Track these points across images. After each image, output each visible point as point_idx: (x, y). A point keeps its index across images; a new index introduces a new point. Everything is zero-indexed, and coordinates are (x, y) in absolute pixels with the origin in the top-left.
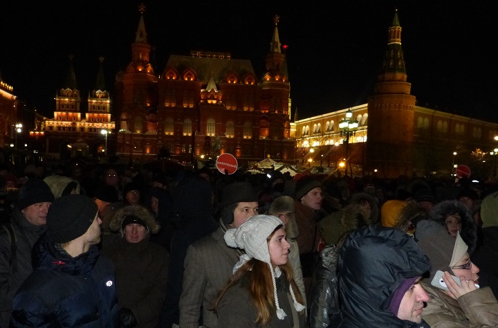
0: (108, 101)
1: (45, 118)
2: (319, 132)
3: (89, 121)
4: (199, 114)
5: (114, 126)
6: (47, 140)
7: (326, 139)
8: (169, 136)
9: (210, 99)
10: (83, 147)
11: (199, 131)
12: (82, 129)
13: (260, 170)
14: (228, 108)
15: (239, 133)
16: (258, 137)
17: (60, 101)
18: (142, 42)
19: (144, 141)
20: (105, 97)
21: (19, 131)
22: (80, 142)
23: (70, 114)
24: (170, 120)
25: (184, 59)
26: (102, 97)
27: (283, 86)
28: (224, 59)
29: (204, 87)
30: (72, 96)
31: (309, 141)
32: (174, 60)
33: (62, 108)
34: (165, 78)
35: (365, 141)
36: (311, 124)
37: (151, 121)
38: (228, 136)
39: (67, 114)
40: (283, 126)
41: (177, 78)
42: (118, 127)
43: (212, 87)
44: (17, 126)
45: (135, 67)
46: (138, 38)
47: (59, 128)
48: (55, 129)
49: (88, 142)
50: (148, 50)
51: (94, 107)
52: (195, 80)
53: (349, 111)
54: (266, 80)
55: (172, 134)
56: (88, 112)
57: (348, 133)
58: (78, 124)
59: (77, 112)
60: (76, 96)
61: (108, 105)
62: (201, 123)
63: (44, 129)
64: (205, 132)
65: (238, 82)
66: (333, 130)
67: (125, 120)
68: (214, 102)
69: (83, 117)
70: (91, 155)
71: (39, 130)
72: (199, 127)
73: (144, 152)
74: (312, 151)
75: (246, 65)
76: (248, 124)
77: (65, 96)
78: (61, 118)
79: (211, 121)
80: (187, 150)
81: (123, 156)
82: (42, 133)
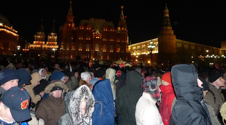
0: (56, 37)
1: (29, 44)
2: (140, 49)
3: (48, 45)
4: (92, 43)
5: (58, 47)
6: (30, 52)
7: (142, 52)
8: (80, 51)
9: (97, 36)
10: (44, 55)
11: (92, 49)
12: (45, 48)
13: (117, 64)
14: (104, 40)
15: (108, 49)
16: (116, 51)
17: (36, 37)
18: (71, 15)
19: (70, 53)
20: (55, 36)
21: (19, 49)
22: (44, 53)
23: (40, 42)
24: (81, 45)
25: (87, 21)
26: (54, 36)
27: (125, 31)
28: (102, 21)
29: (95, 32)
30: (41, 35)
31: (136, 53)
32: (83, 21)
33: (37, 40)
34: (79, 28)
35: (158, 52)
36: (141, 45)
37: (73, 45)
38: (104, 51)
39: (39, 42)
40: (126, 47)
41: (84, 29)
42: (60, 47)
43: (98, 32)
44: (18, 47)
45: (68, 24)
46: (69, 14)
47: (35, 48)
48: (33, 48)
49: (47, 53)
50: (73, 18)
51: (50, 39)
52: (91, 29)
53: (152, 41)
54: (118, 29)
55: (81, 50)
56: (47, 41)
57: (151, 50)
58: (43, 46)
59: (43, 41)
60: (43, 35)
61: (56, 39)
62: (93, 46)
63: (29, 48)
64: (95, 50)
65: (108, 30)
66: (145, 48)
67: (62, 45)
68: (99, 38)
69: (46, 43)
70: (48, 59)
71: (27, 48)
72: (92, 48)
73: (70, 57)
74: (137, 57)
75: (111, 24)
76: (111, 46)
77: (39, 35)
78: (36, 44)
79: (97, 45)
80: (87, 57)
81: (61, 59)
82: (28, 50)
